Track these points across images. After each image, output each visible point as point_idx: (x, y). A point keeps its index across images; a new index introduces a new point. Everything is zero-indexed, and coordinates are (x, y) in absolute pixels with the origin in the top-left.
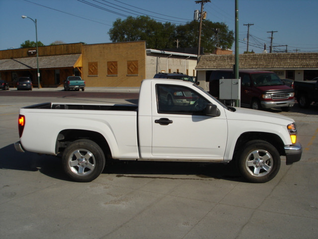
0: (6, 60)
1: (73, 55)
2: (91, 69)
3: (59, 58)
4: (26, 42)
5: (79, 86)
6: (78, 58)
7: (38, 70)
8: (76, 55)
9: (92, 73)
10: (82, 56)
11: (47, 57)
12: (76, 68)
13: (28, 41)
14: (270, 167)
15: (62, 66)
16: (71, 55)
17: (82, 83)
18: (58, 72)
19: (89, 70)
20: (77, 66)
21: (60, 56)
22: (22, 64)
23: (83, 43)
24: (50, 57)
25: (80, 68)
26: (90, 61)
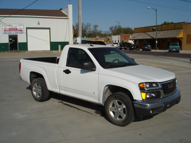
0: (141, 33)
1: (178, 30)
2: (188, 39)
3: (169, 32)
4: (164, 22)
5: (176, 49)
6: (180, 32)
7: (156, 39)
8: (180, 30)
9: (189, 42)
10: (184, 31)
11: (163, 31)
12: (179, 38)
13: (166, 22)
14: (125, 115)
15: (170, 37)
16: (177, 30)
17: (178, 48)
18: (168, 40)
19: (187, 39)
20: (179, 37)
21: (170, 31)
22: (149, 35)
23: (184, 22)
24: (165, 31)
25: (181, 38)
26: (188, 34)
